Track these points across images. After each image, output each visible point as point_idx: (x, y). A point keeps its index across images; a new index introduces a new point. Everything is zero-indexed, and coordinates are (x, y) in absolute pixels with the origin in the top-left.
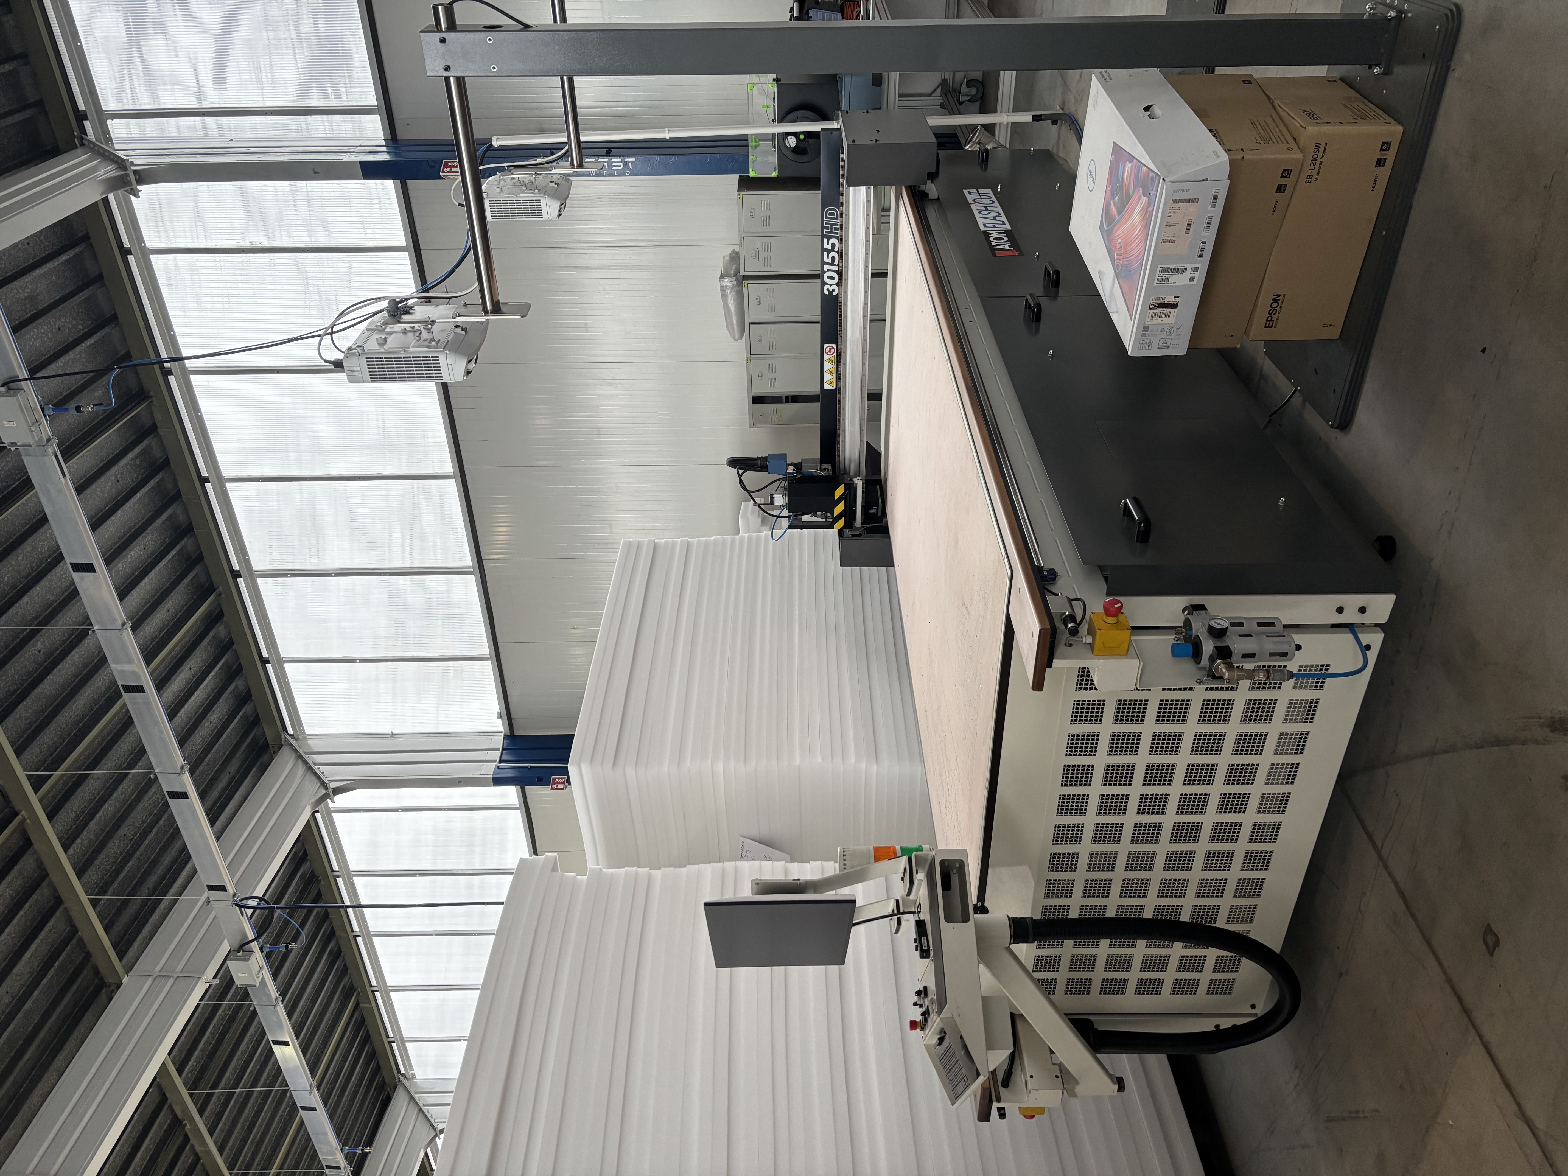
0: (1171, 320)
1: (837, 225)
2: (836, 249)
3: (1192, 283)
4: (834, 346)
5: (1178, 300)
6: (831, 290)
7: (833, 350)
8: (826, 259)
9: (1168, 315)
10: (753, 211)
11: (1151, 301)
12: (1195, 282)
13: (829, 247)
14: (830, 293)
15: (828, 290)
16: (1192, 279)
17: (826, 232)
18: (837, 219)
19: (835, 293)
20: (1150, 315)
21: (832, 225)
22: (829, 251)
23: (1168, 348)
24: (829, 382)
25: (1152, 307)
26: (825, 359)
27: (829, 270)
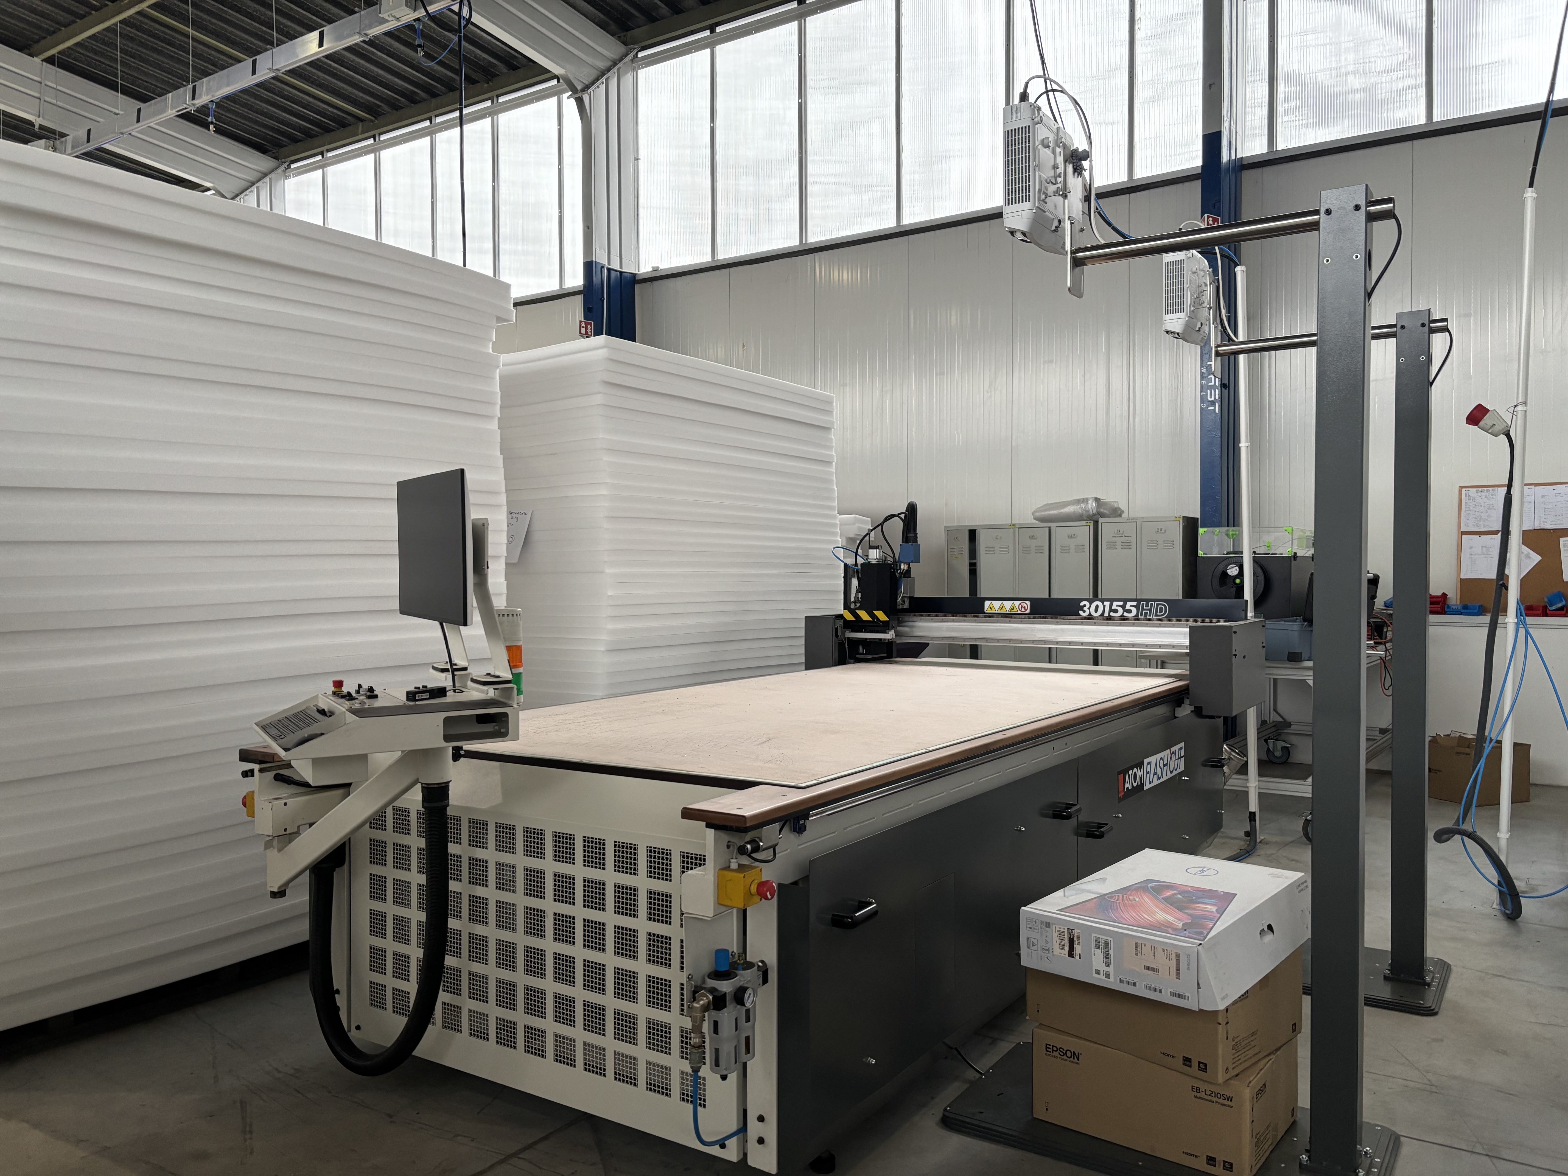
0: (1057, 951)
1: (1150, 616)
2: (1126, 614)
3: (1094, 971)
4: (1028, 611)
5: (1077, 957)
6: (1085, 608)
7: (1023, 610)
8: (1115, 604)
9: (1062, 947)
10: (1163, 531)
11: (1076, 931)
12: (1095, 975)
13: (1128, 607)
14: (1082, 608)
15: (1085, 606)
16: (1098, 972)
17: (1143, 604)
18: (1156, 615)
19: (1081, 612)
20: (1062, 930)
21: (1150, 610)
22: (1123, 607)
23: (1028, 947)
25: (1070, 931)
26: (1015, 602)
27: (1104, 607)
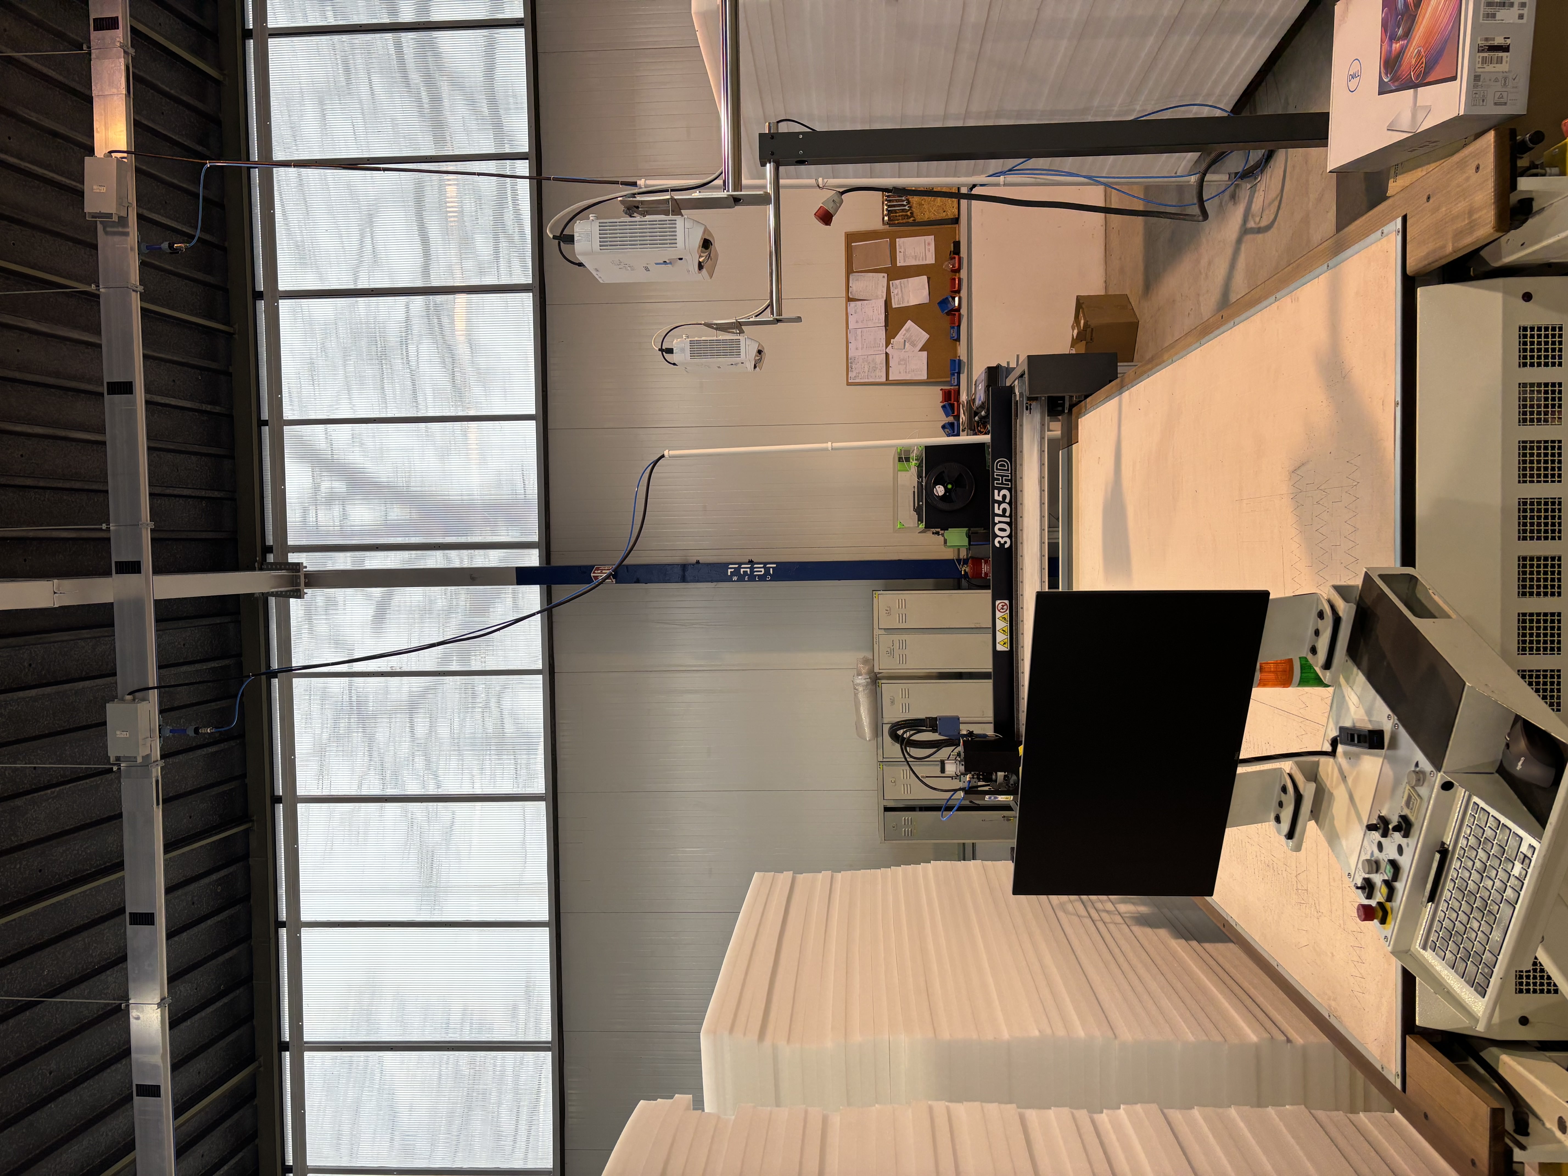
0: (1504, 67)
1: (1008, 476)
2: (1007, 500)
3: (1521, 21)
4: (1007, 602)
5: (1508, 41)
6: (1002, 542)
7: (1005, 607)
8: (997, 511)
9: (1500, 61)
10: (888, 609)
11: (1479, 42)
12: (1524, 21)
13: (1000, 499)
14: (1002, 545)
15: (999, 542)
16: (1521, 17)
17: (997, 483)
18: (1008, 470)
19: (1007, 546)
20: (1480, 60)
21: (1002, 476)
22: (1000, 503)
23: (1505, 104)
24: (1002, 643)
25: (1481, 50)
26: (997, 617)
27: (1000, 522)
